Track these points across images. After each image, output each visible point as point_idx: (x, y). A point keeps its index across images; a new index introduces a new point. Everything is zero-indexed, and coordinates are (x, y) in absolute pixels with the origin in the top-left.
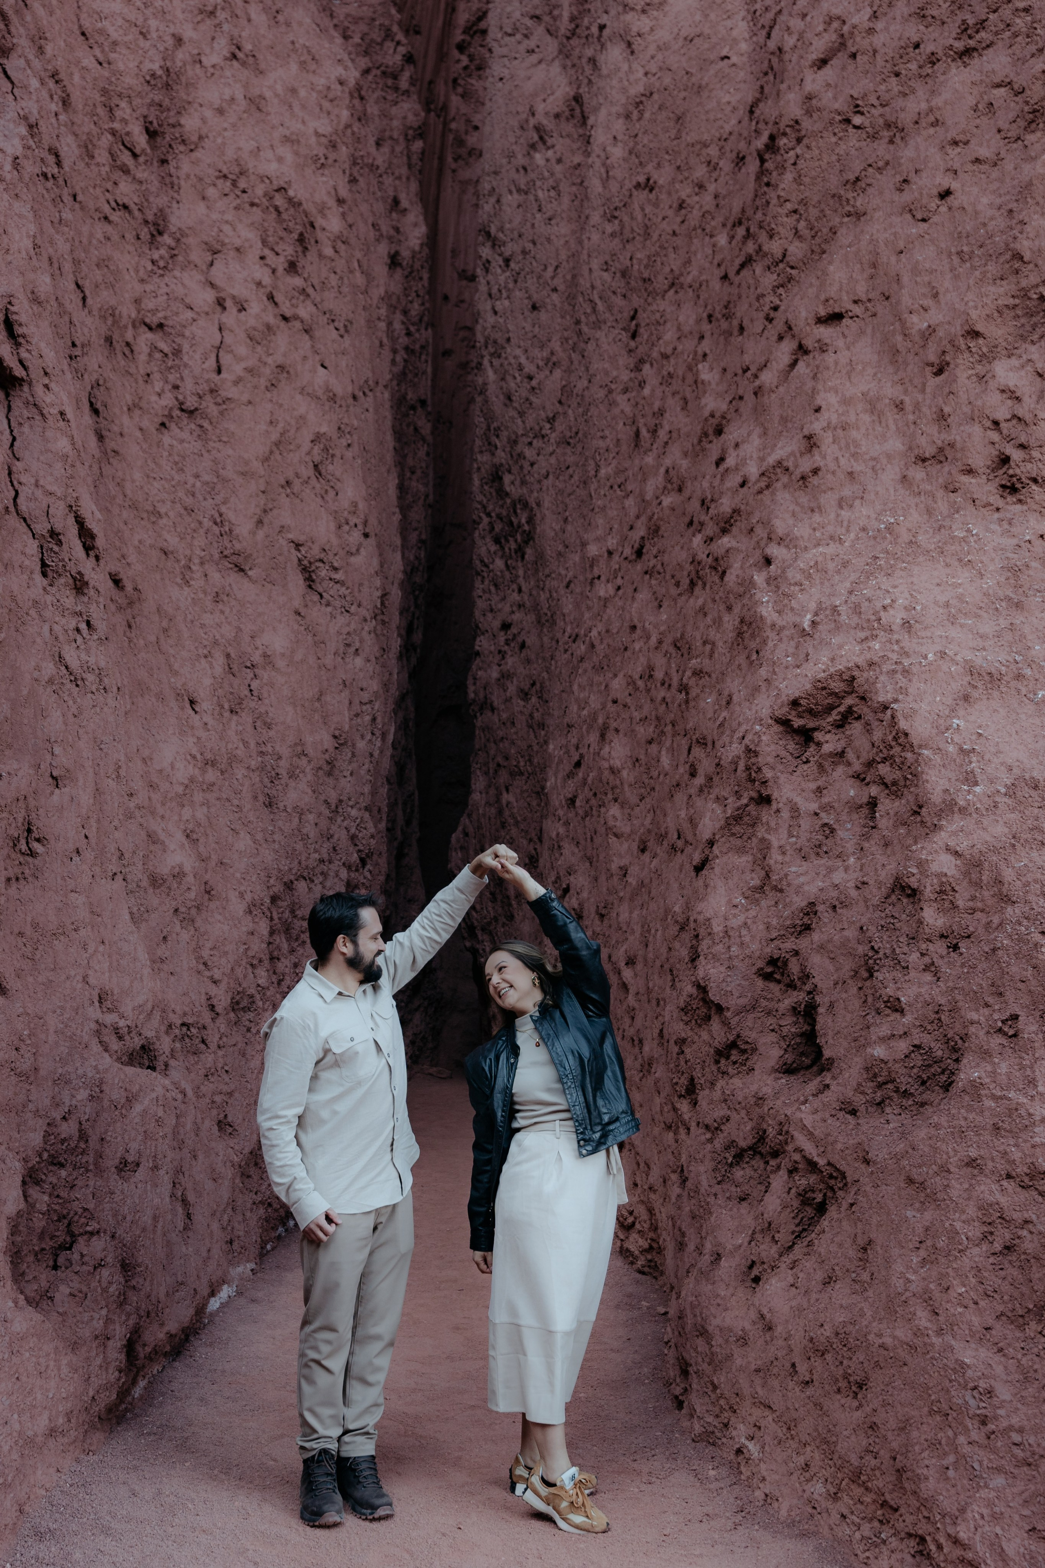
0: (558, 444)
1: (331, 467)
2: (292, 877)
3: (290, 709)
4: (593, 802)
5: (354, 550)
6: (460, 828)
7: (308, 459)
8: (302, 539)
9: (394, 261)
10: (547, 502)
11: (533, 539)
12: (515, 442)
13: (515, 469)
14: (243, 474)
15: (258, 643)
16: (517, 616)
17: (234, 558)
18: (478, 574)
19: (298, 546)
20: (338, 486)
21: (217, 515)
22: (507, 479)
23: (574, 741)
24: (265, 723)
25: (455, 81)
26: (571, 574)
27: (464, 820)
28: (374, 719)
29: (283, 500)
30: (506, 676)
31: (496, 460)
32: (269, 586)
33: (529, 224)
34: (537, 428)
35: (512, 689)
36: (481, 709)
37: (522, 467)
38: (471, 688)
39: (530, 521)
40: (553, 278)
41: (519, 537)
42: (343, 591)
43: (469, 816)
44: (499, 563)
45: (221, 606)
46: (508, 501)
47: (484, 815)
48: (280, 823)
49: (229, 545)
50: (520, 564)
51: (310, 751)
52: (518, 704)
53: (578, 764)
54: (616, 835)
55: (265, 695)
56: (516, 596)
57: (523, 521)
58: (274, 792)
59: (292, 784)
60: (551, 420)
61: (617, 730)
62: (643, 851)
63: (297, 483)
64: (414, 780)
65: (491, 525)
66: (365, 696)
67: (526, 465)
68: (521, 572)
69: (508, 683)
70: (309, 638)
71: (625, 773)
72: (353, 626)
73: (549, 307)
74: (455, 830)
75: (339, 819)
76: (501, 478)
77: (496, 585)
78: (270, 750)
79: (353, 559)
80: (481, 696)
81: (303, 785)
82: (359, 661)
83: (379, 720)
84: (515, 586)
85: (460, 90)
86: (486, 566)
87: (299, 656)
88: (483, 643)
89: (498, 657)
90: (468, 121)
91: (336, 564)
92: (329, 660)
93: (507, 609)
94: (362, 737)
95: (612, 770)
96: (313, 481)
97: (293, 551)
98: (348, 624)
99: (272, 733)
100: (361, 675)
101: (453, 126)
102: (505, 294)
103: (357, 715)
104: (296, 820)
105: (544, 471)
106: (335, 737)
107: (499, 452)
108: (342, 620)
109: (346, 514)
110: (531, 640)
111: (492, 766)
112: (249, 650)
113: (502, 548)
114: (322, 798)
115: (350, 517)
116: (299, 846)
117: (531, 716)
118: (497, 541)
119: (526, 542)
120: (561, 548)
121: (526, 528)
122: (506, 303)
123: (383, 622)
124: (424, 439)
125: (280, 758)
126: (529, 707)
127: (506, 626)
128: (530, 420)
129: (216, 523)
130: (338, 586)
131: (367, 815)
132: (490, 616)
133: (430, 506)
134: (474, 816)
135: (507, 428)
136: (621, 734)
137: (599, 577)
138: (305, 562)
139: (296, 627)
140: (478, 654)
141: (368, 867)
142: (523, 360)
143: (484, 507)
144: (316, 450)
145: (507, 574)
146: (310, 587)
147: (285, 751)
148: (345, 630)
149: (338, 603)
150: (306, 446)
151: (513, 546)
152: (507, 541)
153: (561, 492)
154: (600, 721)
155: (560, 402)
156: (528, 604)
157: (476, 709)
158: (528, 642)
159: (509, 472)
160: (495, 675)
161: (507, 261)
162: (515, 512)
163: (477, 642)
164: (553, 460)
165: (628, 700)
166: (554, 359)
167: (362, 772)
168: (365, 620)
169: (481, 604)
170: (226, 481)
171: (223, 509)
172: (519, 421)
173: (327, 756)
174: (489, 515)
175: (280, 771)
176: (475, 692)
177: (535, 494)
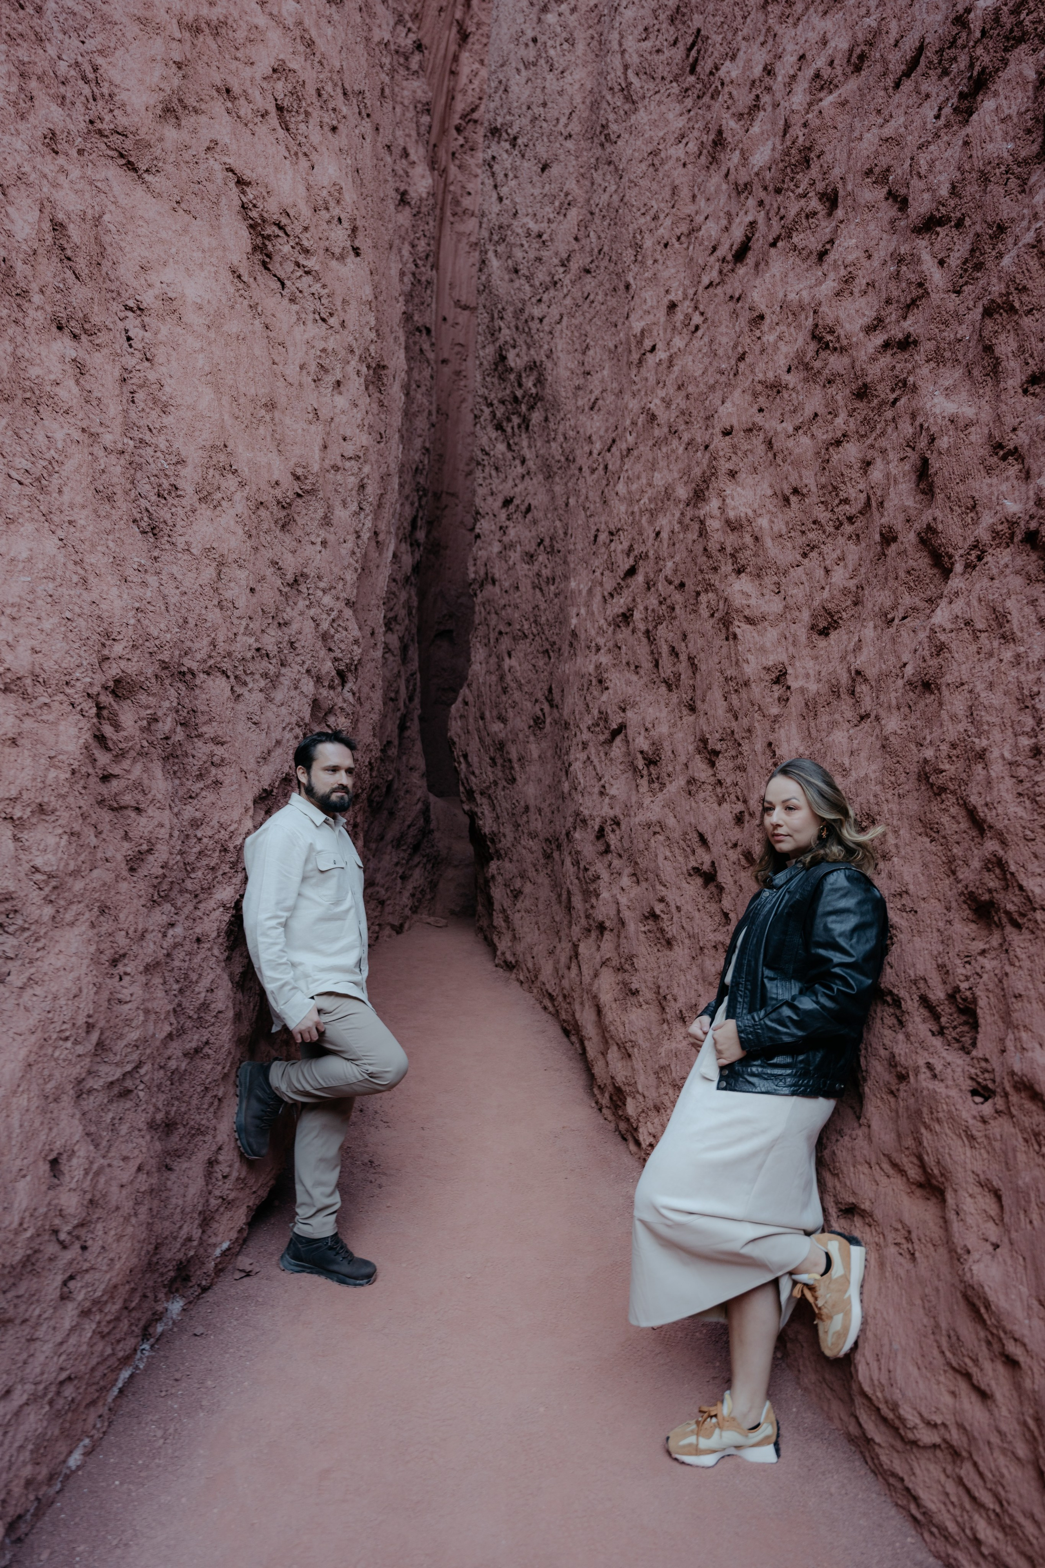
0: (573, 283)
1: (302, 126)
2: (194, 666)
3: (208, 395)
4: (678, 598)
5: (337, 251)
6: (460, 699)
7: (265, 85)
8: (248, 175)
9: (403, 199)
10: (560, 344)
11: (542, 399)
12: (522, 310)
13: (520, 342)
14: (143, 21)
15: (153, 277)
16: (521, 487)
17: (116, 139)
18: (478, 464)
19: (241, 182)
20: (314, 157)
21: (88, 69)
22: (511, 355)
23: (626, 545)
24: (155, 401)
25: (453, 154)
26: (597, 392)
27: (464, 691)
28: (362, 487)
29: (218, 106)
30: (507, 547)
31: (501, 342)
32: (187, 218)
33: (539, 90)
34: (548, 279)
35: (514, 556)
36: (482, 586)
37: (529, 334)
38: (472, 569)
39: (540, 382)
40: (566, 126)
41: (524, 408)
42: (317, 287)
43: (469, 686)
44: (501, 447)
45: (61, 160)
46: (512, 377)
47: (484, 684)
48: (175, 569)
49: (108, 117)
50: (524, 436)
51: (245, 472)
52: (523, 569)
53: (631, 572)
54: (750, 621)
55: (160, 358)
56: (520, 470)
57: (530, 384)
58: (164, 514)
59: (204, 511)
60: (564, 264)
61: (733, 474)
62: (824, 633)
63: (242, 101)
64: (416, 664)
65: (493, 414)
66: (350, 449)
67: (534, 325)
68: (525, 443)
69: (512, 554)
70: (258, 324)
71: (764, 522)
72: (331, 345)
73: (562, 157)
74: (454, 700)
75: (302, 604)
76: (503, 358)
77: (497, 469)
78: (163, 445)
79: (334, 263)
80: (482, 573)
81: (227, 519)
82: (341, 401)
83: (369, 490)
84: (518, 462)
85: (457, 162)
86: (487, 454)
87: (233, 327)
88: (485, 526)
89: (499, 534)
90: (463, 187)
91: (306, 243)
92: (292, 371)
93: (510, 483)
94: (344, 503)
95: (733, 526)
96: (273, 119)
97: (232, 185)
98: (325, 339)
99: (167, 420)
100: (344, 419)
101: (452, 188)
102: (511, 175)
103: (335, 468)
104: (209, 573)
105: (558, 317)
106: (298, 478)
107: (505, 331)
108: (315, 330)
109: (324, 193)
110: (540, 499)
111: (492, 636)
112: (135, 284)
113: (504, 431)
114: (268, 554)
115: (332, 204)
116: (214, 616)
117: (538, 575)
118: (499, 427)
119: (531, 408)
120: (580, 381)
121: (534, 391)
122: (513, 183)
123: (381, 404)
124: (428, 361)
125: (181, 462)
126: (536, 567)
127: (507, 502)
128: (541, 276)
129: (85, 79)
130: (308, 279)
131: (348, 613)
132: (490, 499)
133: (433, 425)
134: (474, 686)
135: (512, 303)
136: (742, 476)
137: (653, 349)
138: (254, 214)
139: (231, 289)
140: (478, 536)
141: (349, 685)
142: (531, 225)
143: (486, 399)
144: (281, 87)
145: (509, 455)
146: (265, 265)
147: (193, 454)
148: (321, 345)
149: (310, 304)
150: (264, 67)
151: (516, 420)
152: (509, 420)
153: (579, 327)
154: (682, 492)
155: (576, 239)
156: (533, 468)
157: (476, 586)
158: (534, 503)
159: (514, 347)
160: (496, 548)
161: (514, 141)
162: (520, 385)
163: (478, 526)
164: (568, 301)
165: (759, 419)
166: (570, 198)
167: (344, 552)
168: (352, 351)
169: (481, 491)
170: (107, 21)
171: (100, 61)
172: (527, 287)
173: (278, 493)
174: (491, 405)
175: (180, 483)
176: (476, 572)
177: (546, 347)
